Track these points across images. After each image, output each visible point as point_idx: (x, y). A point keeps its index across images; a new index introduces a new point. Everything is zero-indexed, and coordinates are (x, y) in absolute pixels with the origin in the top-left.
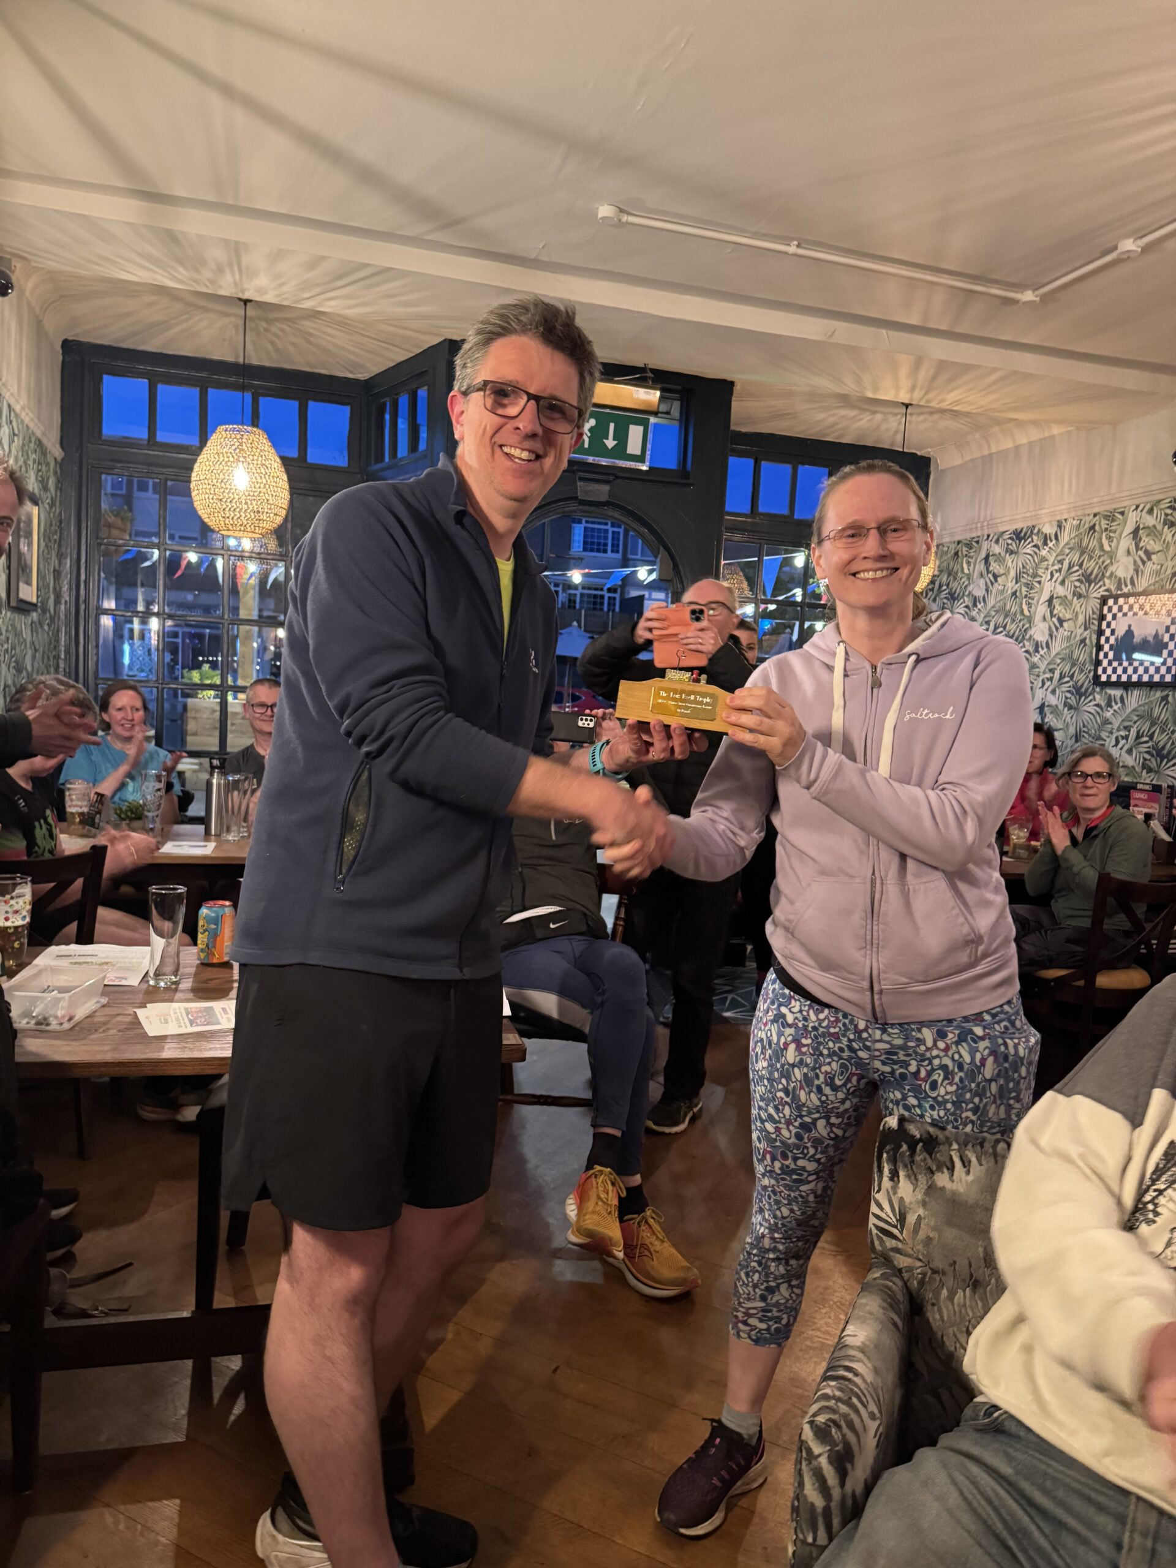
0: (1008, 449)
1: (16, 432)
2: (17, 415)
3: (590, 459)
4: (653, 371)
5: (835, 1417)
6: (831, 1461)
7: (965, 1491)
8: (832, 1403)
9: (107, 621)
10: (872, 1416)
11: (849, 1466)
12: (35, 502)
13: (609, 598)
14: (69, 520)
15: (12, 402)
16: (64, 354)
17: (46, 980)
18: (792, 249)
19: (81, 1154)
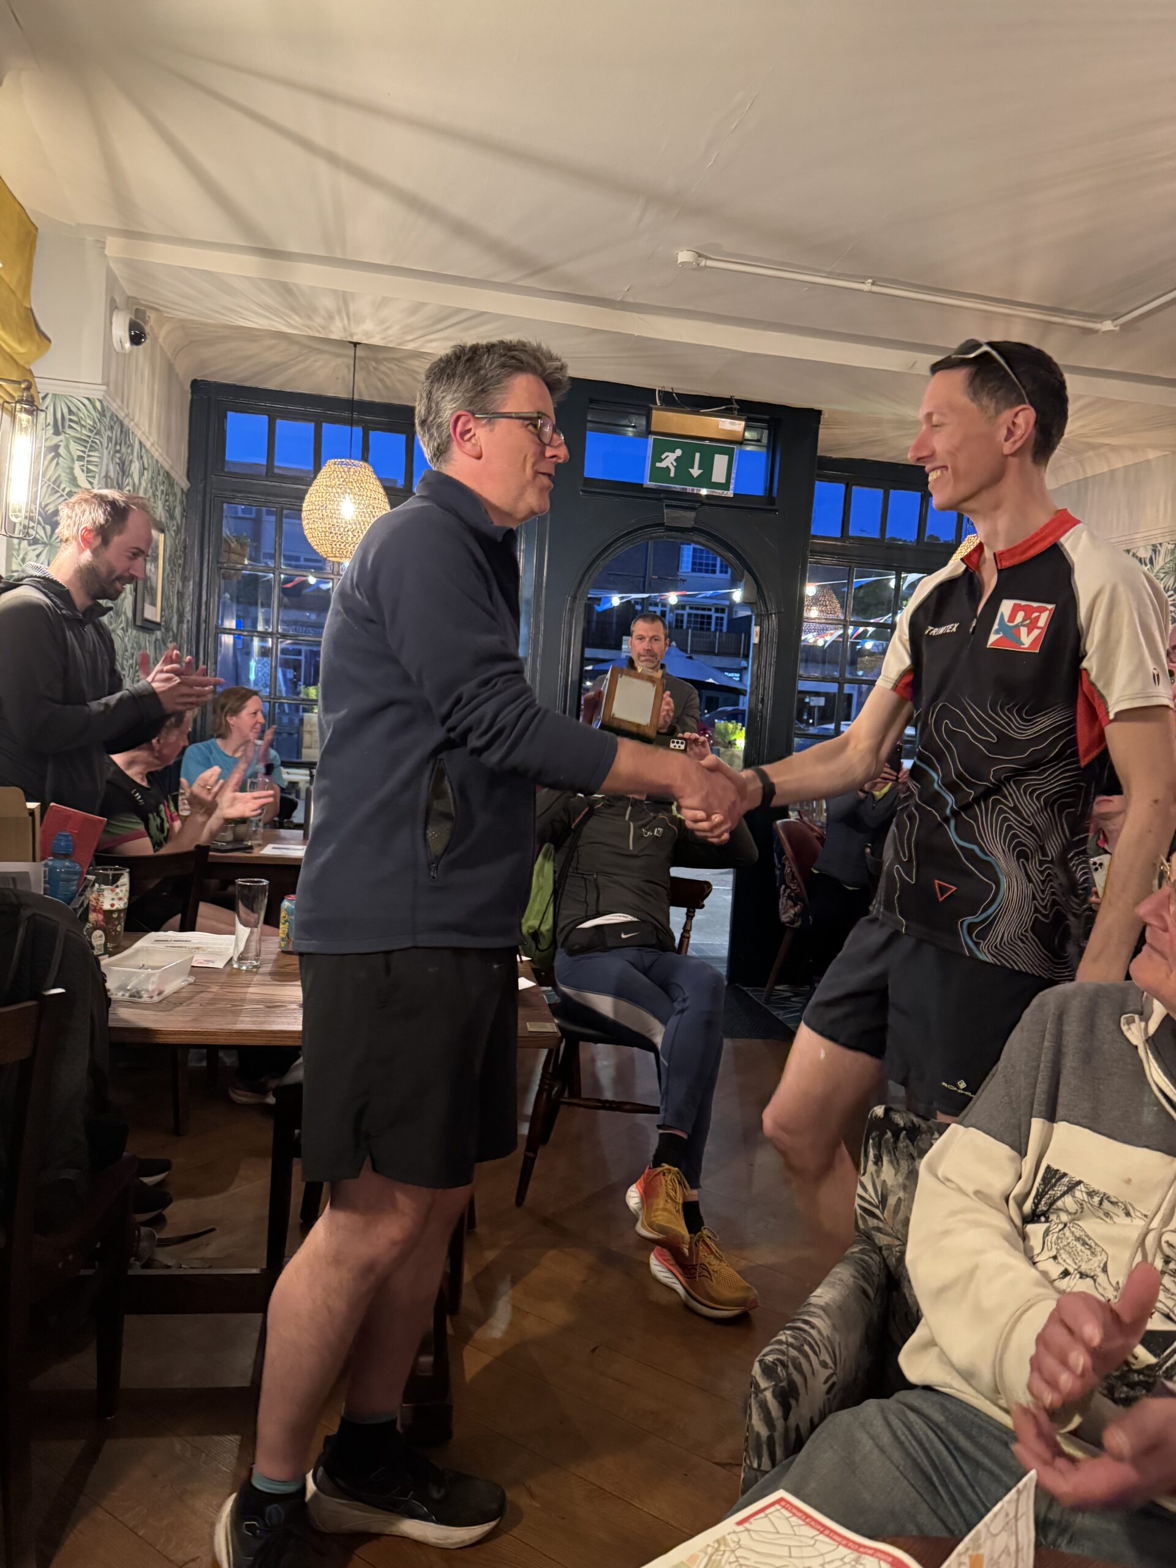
0: (1103, 473)
1: (146, 466)
2: (147, 451)
3: (678, 487)
4: (739, 402)
5: (784, 1358)
6: (774, 1395)
7: (899, 1433)
8: (784, 1347)
9: (228, 640)
10: (824, 1365)
11: (793, 1402)
12: (162, 531)
13: (717, 618)
14: (194, 543)
15: (143, 439)
16: (193, 392)
17: (142, 960)
18: (867, 287)
19: (177, 1131)
